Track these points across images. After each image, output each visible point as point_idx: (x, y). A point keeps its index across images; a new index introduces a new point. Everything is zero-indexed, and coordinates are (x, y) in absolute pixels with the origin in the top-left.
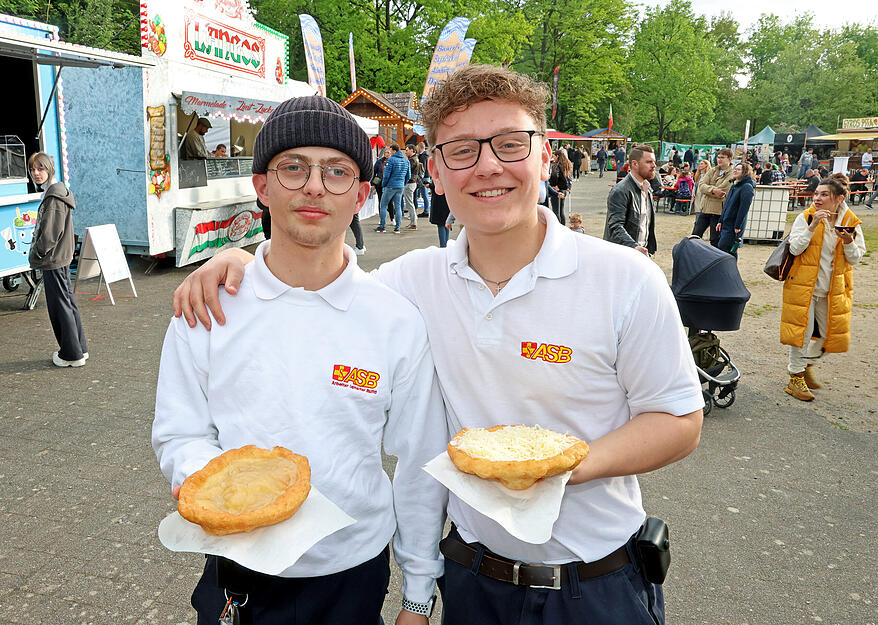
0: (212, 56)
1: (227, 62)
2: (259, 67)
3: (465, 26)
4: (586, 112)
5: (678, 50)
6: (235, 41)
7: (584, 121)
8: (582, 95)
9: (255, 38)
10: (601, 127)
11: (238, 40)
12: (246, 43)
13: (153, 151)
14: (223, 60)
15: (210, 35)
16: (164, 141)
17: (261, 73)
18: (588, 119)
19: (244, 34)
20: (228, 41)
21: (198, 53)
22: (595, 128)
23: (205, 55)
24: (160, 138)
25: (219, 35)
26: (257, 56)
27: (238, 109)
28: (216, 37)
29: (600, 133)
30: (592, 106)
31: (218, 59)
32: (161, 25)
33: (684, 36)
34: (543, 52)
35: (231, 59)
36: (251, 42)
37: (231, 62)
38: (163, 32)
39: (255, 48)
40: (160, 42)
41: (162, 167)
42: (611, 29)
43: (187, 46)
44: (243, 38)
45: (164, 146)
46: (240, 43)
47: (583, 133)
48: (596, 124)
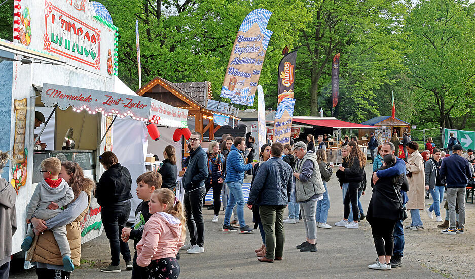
0: (63, 48)
1: (72, 53)
2: (95, 59)
3: (266, 18)
4: (365, 99)
5: (454, 35)
6: (80, 33)
7: (363, 109)
8: (360, 82)
9: (93, 30)
10: (382, 115)
11: (82, 32)
12: (87, 35)
13: (16, 145)
14: (70, 52)
15: (62, 27)
16: (25, 134)
17: (97, 65)
18: (368, 107)
19: (87, 26)
20: (74, 33)
21: (53, 45)
22: (375, 116)
23: (58, 47)
24: (21, 131)
25: (69, 26)
26: (94, 47)
27: (104, 103)
28: (66, 29)
29: (382, 121)
30: (371, 93)
31: (68, 51)
32: (28, 18)
33: (459, 22)
34: (318, 39)
35: (76, 50)
36: (91, 33)
37: (76, 54)
38: (29, 24)
39: (93, 40)
40: (27, 34)
41: (22, 161)
42: (383, 15)
43: (46, 39)
44: (85, 30)
45: (24, 140)
46: (83, 35)
47: (363, 121)
48: (375, 112)
